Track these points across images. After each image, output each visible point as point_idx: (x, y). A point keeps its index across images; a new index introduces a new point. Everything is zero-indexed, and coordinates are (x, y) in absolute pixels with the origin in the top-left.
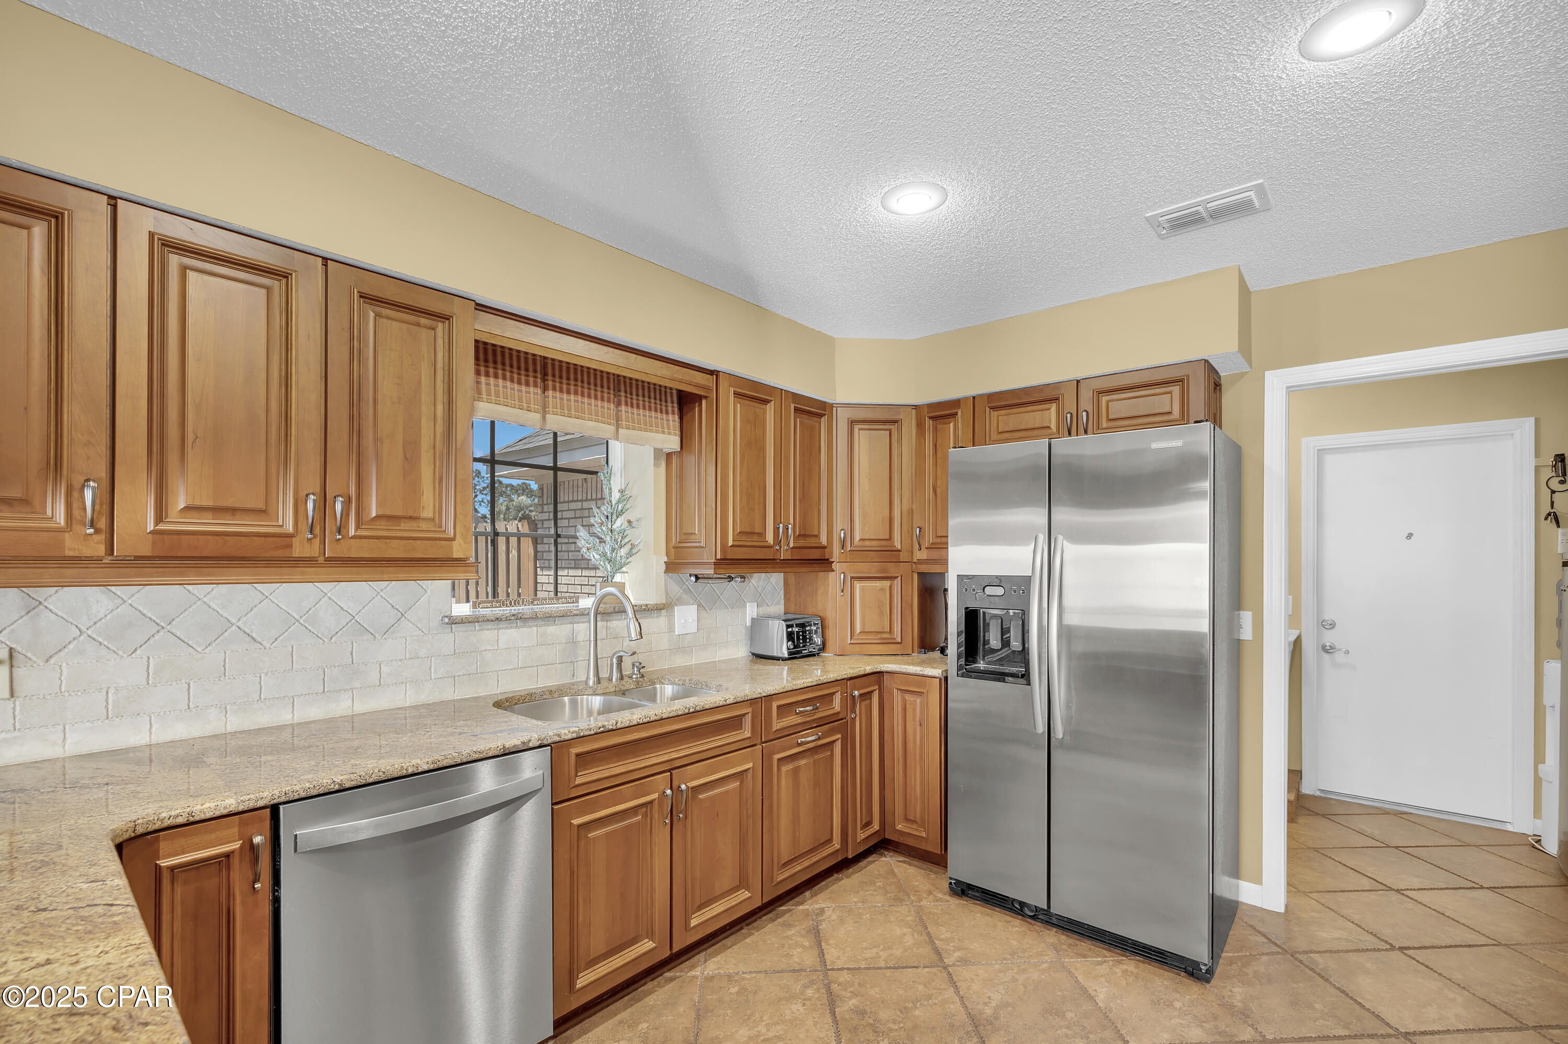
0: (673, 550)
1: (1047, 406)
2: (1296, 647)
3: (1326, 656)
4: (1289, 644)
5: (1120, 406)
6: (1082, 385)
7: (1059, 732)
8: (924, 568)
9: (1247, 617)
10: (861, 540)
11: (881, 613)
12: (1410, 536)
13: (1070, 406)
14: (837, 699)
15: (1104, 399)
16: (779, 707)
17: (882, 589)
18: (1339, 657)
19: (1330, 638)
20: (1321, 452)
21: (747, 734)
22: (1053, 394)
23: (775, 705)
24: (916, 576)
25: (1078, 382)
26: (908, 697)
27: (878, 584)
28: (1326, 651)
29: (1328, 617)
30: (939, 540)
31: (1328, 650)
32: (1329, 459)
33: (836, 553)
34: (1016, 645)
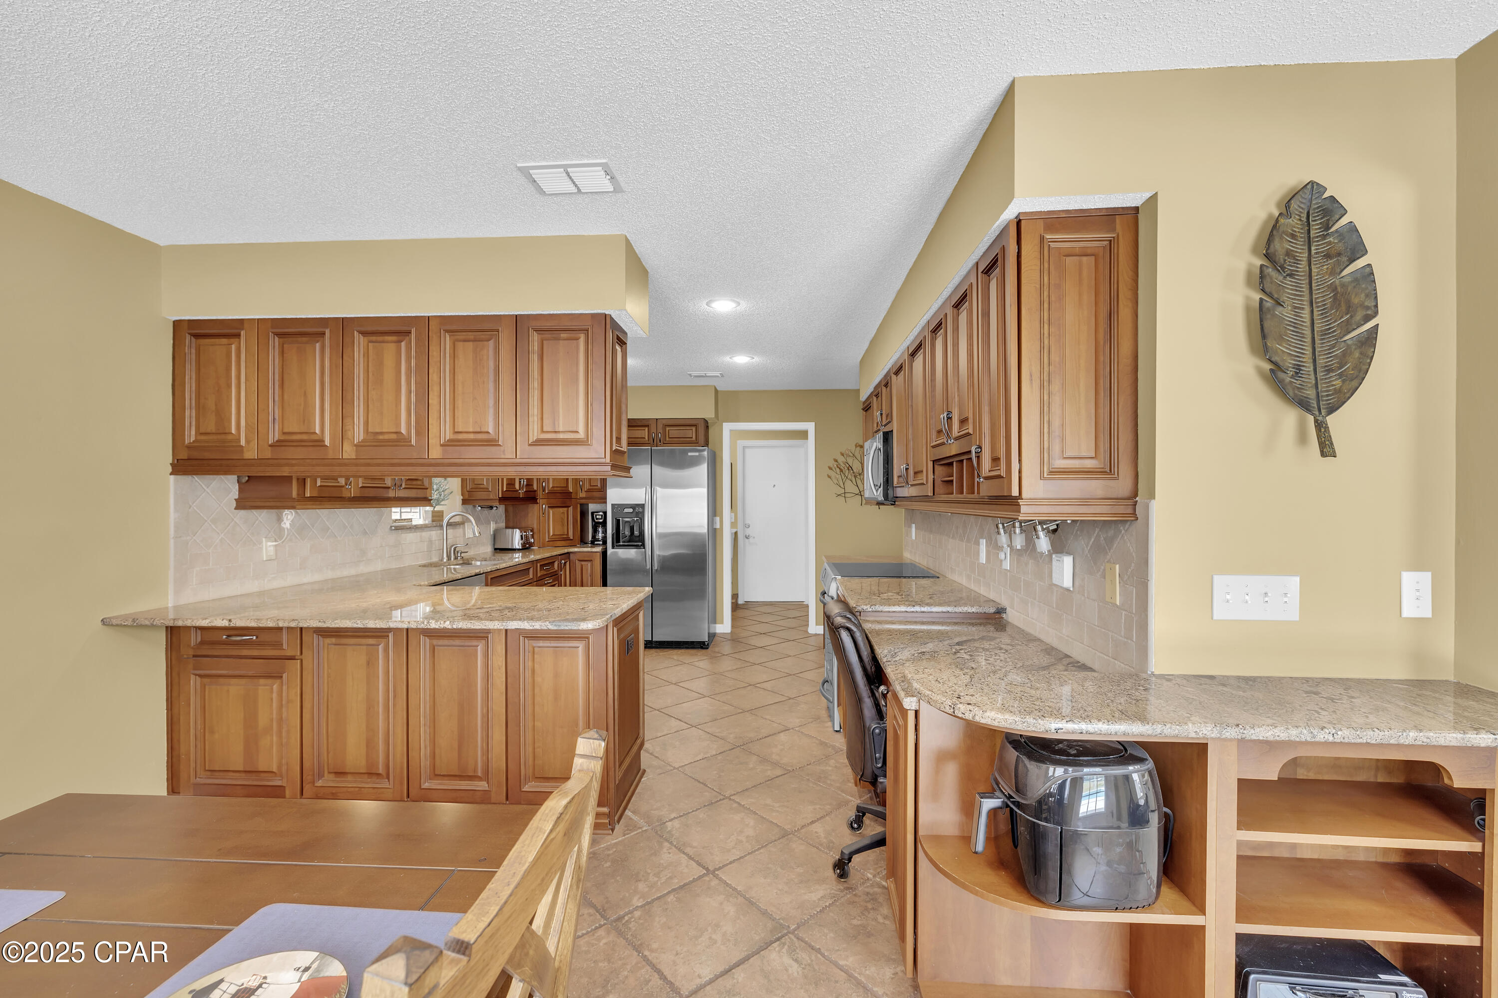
0: (467, 493)
1: (644, 428)
2: (736, 535)
3: (747, 540)
4: (732, 533)
5: (674, 432)
6: (659, 421)
7: (656, 567)
8: (583, 501)
9: (718, 519)
10: (553, 487)
11: (563, 525)
12: (774, 486)
13: (653, 429)
14: (556, 564)
15: (667, 429)
16: (540, 565)
17: (563, 513)
18: (751, 540)
19: (748, 532)
20: (744, 448)
21: (531, 576)
22: (646, 423)
23: (539, 565)
24: (579, 505)
25: (657, 419)
26: (583, 563)
27: (561, 510)
28: (747, 538)
29: (747, 522)
30: (592, 487)
31: (747, 537)
32: (747, 450)
33: (540, 494)
34: (636, 533)
